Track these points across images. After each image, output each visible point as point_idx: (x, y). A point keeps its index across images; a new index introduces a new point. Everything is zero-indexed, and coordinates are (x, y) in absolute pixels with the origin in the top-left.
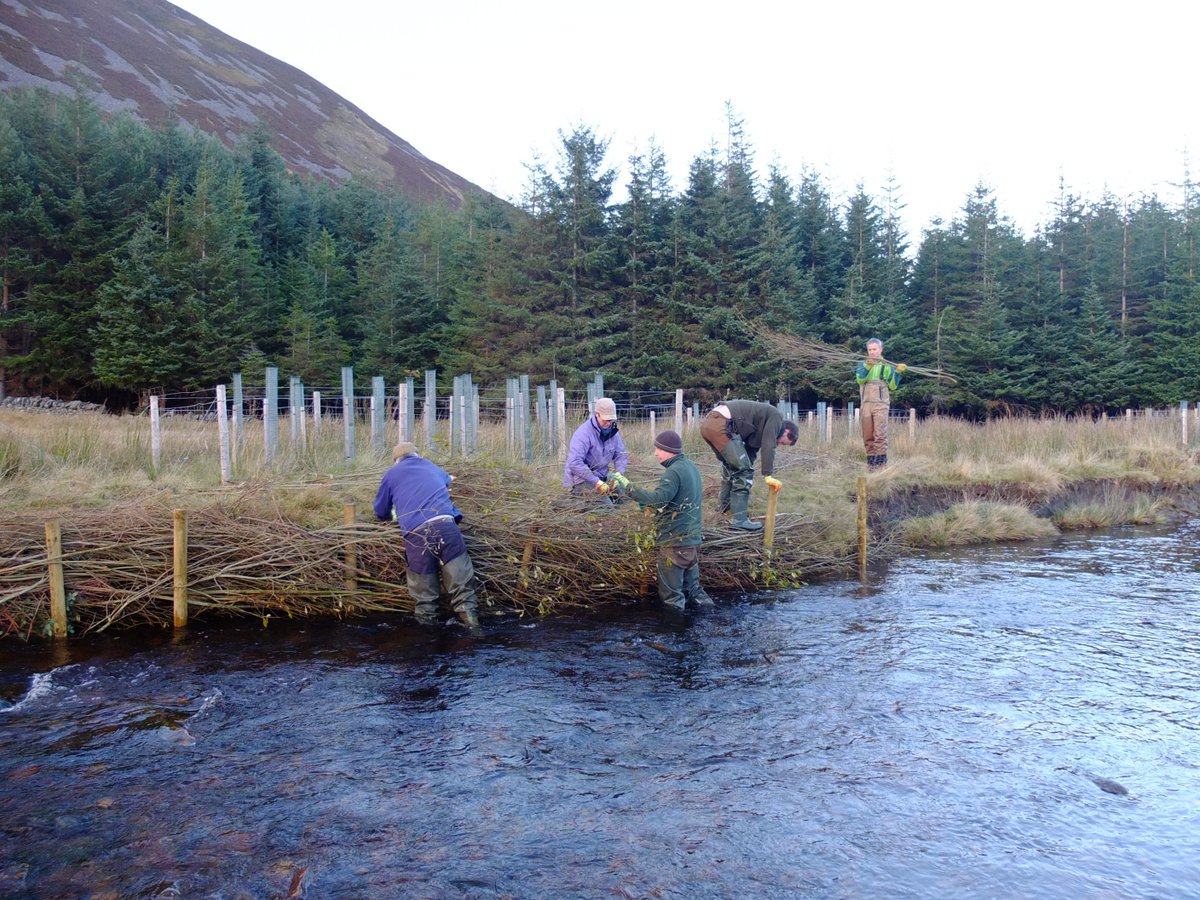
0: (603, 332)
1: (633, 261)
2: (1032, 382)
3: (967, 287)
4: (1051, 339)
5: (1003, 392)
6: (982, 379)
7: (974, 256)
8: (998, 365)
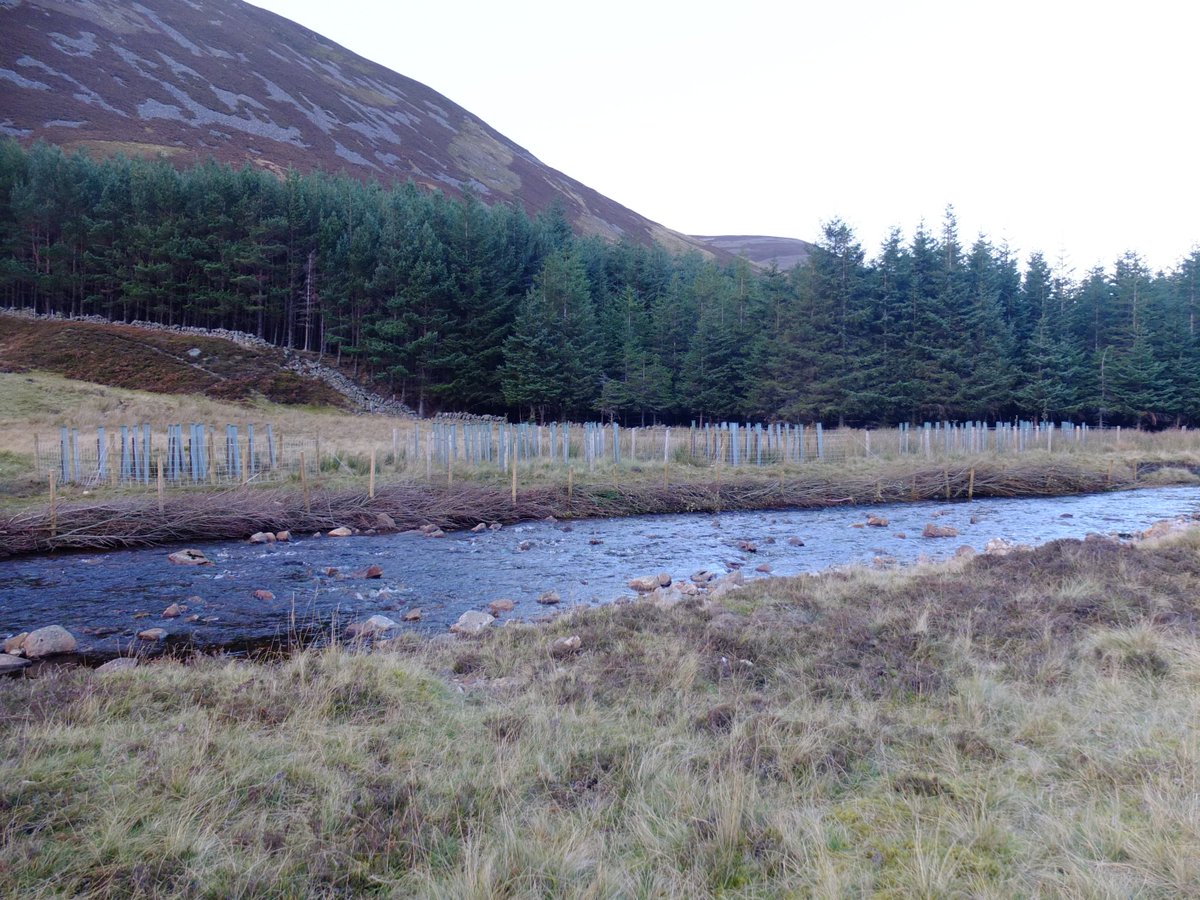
0: (868, 367)
1: (886, 318)
2: (1171, 398)
3: (1122, 329)
4: (1185, 368)
5: (1151, 405)
6: (1136, 397)
7: (1126, 306)
8: (1147, 387)
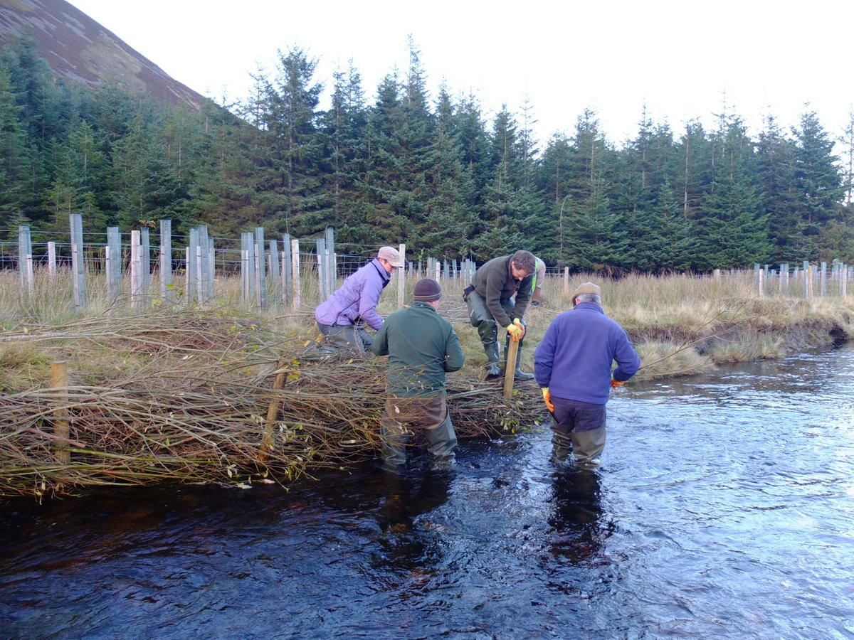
0: (313, 208)
1: (336, 154)
2: (625, 251)
3: (580, 182)
4: (639, 221)
5: (607, 258)
6: (592, 249)
7: (584, 160)
8: (603, 239)
